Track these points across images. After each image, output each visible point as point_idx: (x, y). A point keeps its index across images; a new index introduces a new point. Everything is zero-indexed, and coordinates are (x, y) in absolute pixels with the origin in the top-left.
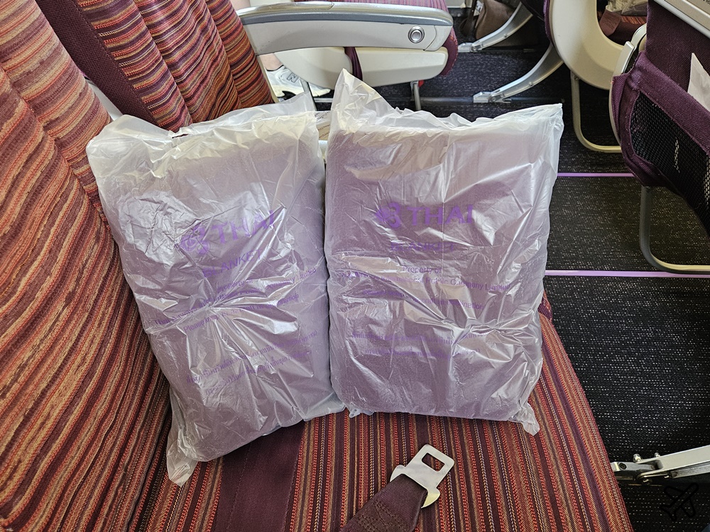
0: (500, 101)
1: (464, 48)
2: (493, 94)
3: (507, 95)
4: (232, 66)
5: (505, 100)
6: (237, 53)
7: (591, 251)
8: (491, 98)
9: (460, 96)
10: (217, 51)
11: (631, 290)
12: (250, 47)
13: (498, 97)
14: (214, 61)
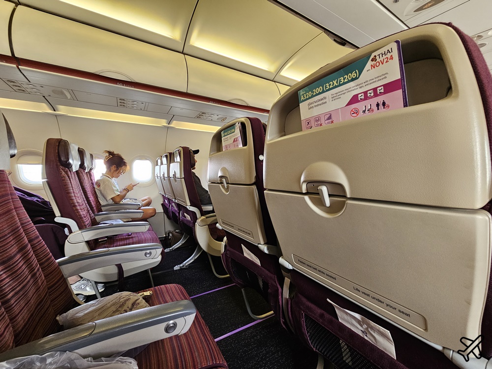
0: (184, 267)
1: (167, 250)
2: (181, 265)
3: (186, 264)
4: (48, 289)
5: (186, 266)
6: (54, 281)
7: (233, 321)
8: (181, 267)
9: (168, 269)
10: (40, 284)
11: (251, 333)
12: (63, 276)
13: (183, 266)
14: (37, 289)
